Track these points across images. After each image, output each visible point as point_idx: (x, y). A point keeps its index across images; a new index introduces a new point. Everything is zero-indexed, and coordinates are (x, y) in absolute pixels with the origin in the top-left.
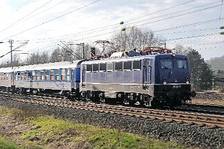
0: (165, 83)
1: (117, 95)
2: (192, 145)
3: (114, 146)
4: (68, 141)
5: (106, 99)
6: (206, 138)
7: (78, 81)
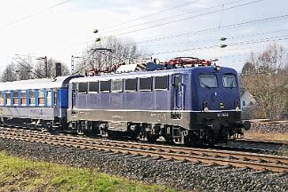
0: (206, 110)
1: (129, 127)
2: (185, 188)
3: (85, 190)
4: (25, 184)
5: (109, 132)
6: (202, 179)
7: (65, 107)
